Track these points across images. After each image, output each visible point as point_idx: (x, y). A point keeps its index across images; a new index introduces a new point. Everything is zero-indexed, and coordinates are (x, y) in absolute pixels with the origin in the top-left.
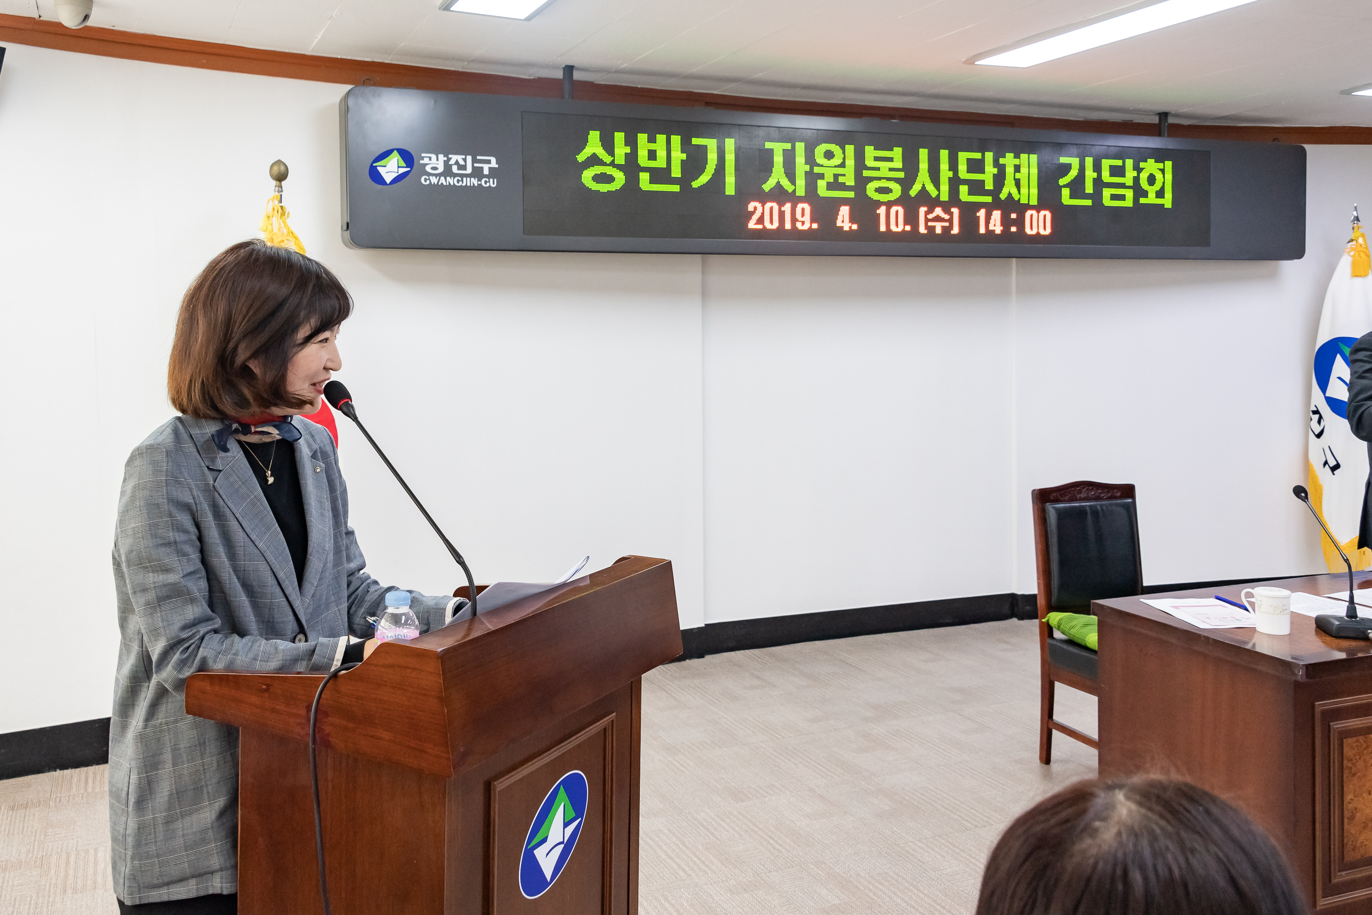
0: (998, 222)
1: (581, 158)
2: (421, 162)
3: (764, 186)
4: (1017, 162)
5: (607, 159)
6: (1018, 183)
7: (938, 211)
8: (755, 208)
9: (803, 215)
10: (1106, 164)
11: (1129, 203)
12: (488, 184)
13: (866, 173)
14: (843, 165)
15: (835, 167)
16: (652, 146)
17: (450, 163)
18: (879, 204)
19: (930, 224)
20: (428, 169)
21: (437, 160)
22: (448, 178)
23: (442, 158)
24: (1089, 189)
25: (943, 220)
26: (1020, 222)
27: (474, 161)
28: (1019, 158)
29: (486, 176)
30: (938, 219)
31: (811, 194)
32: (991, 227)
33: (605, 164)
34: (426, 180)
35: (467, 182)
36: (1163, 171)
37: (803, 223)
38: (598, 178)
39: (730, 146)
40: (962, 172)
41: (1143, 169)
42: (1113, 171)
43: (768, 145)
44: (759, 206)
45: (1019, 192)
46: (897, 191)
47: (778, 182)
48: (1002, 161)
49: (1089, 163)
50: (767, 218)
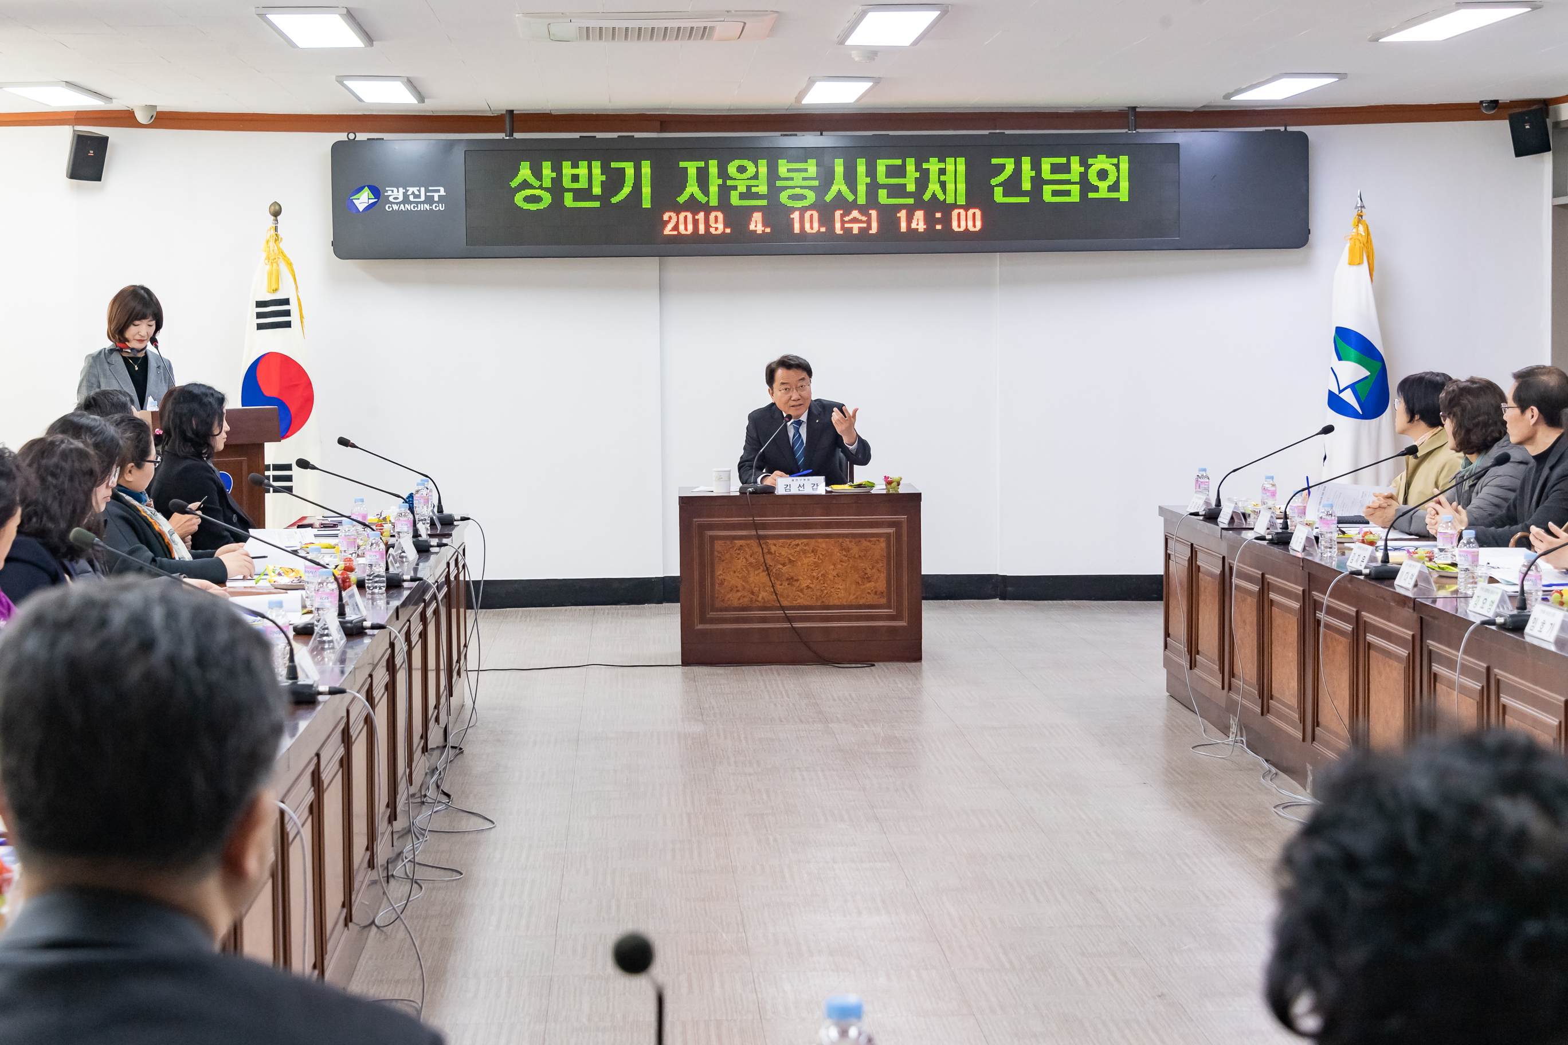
0: (922, 221)
1: (514, 184)
2: (386, 194)
3: (678, 199)
4: (942, 165)
5: (537, 184)
6: (943, 185)
7: (855, 214)
8: (670, 218)
9: (716, 221)
10: (1046, 164)
11: (1075, 197)
12: (438, 208)
13: (779, 183)
14: (756, 177)
15: (748, 179)
16: (575, 171)
17: (408, 194)
18: (793, 209)
19: (846, 225)
20: (391, 199)
21: (398, 192)
22: (406, 205)
23: (401, 190)
24: (1026, 186)
25: (861, 222)
26: (947, 220)
27: (427, 191)
28: (945, 162)
29: (436, 202)
30: (855, 220)
31: (724, 204)
32: (914, 226)
33: (534, 188)
34: (389, 207)
35: (421, 207)
36: (1117, 166)
37: (716, 229)
38: (528, 199)
39: (646, 168)
40: (881, 178)
41: (1092, 165)
42: (1055, 169)
43: (682, 164)
44: (673, 215)
45: (945, 193)
46: (811, 197)
47: (692, 195)
48: (925, 166)
49: (1026, 162)
50: (682, 227)
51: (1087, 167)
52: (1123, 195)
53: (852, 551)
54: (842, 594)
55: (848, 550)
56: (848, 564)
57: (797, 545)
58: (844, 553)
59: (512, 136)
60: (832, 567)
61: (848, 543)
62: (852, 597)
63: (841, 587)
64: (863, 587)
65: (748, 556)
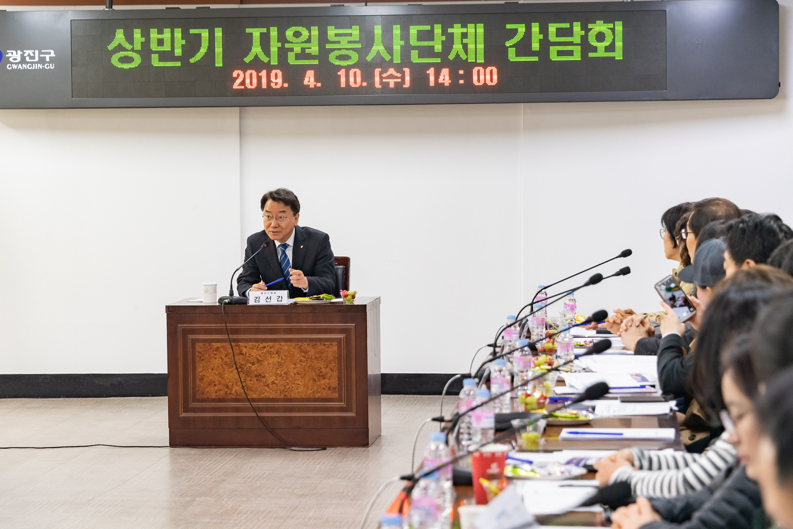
0: (447, 78)
1: (111, 47)
2: (7, 56)
3: (245, 59)
4: (464, 30)
5: (128, 46)
6: (465, 47)
8: (238, 75)
9: (276, 78)
10: (552, 28)
11: (577, 57)
12: (49, 67)
13: (328, 46)
14: (309, 41)
15: (303, 42)
16: (160, 36)
17: (25, 55)
18: (340, 68)
19: (384, 80)
20: (11, 60)
21: (17, 54)
22: (23, 65)
23: (19, 52)
24: (536, 46)
25: (397, 78)
26: (468, 76)
27: (40, 53)
28: (467, 27)
29: (47, 62)
30: (391, 77)
31: (283, 64)
32: (441, 80)
33: (127, 50)
34: (9, 67)
35: (35, 67)
36: (613, 30)
37: (276, 84)
38: (122, 60)
39: (219, 33)
40: (413, 41)
41: (591, 29)
42: (560, 32)
43: (248, 30)
44: (241, 73)
45: (467, 53)
46: (355, 58)
47: (256, 56)
48: (450, 30)
49: (535, 28)
50: (248, 81)
51: (588, 30)
52: (618, 55)
53: (309, 353)
54: (302, 389)
55: (306, 352)
56: (307, 364)
57: (264, 347)
58: (303, 354)
59: (112, 8)
60: (293, 366)
61: (306, 346)
62: (309, 392)
63: (300, 383)
64: (318, 383)
65: (223, 356)
